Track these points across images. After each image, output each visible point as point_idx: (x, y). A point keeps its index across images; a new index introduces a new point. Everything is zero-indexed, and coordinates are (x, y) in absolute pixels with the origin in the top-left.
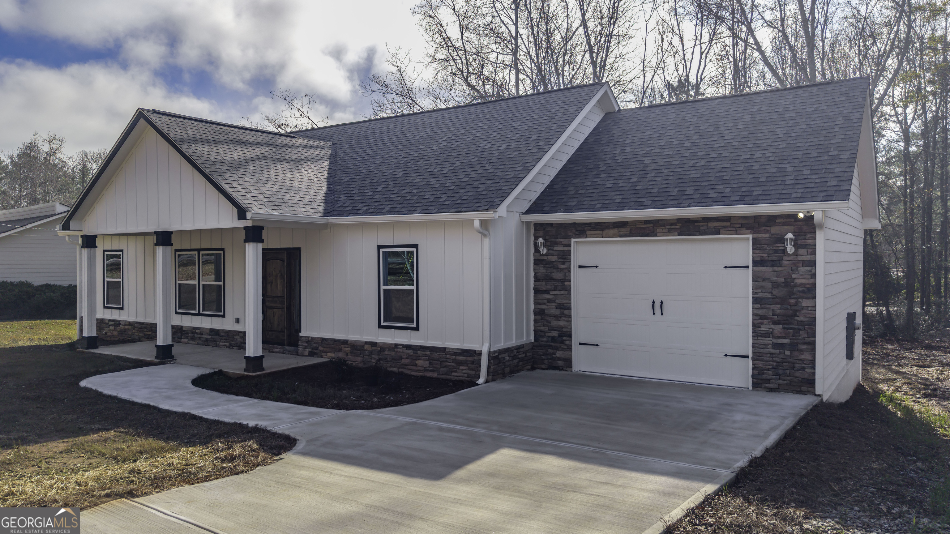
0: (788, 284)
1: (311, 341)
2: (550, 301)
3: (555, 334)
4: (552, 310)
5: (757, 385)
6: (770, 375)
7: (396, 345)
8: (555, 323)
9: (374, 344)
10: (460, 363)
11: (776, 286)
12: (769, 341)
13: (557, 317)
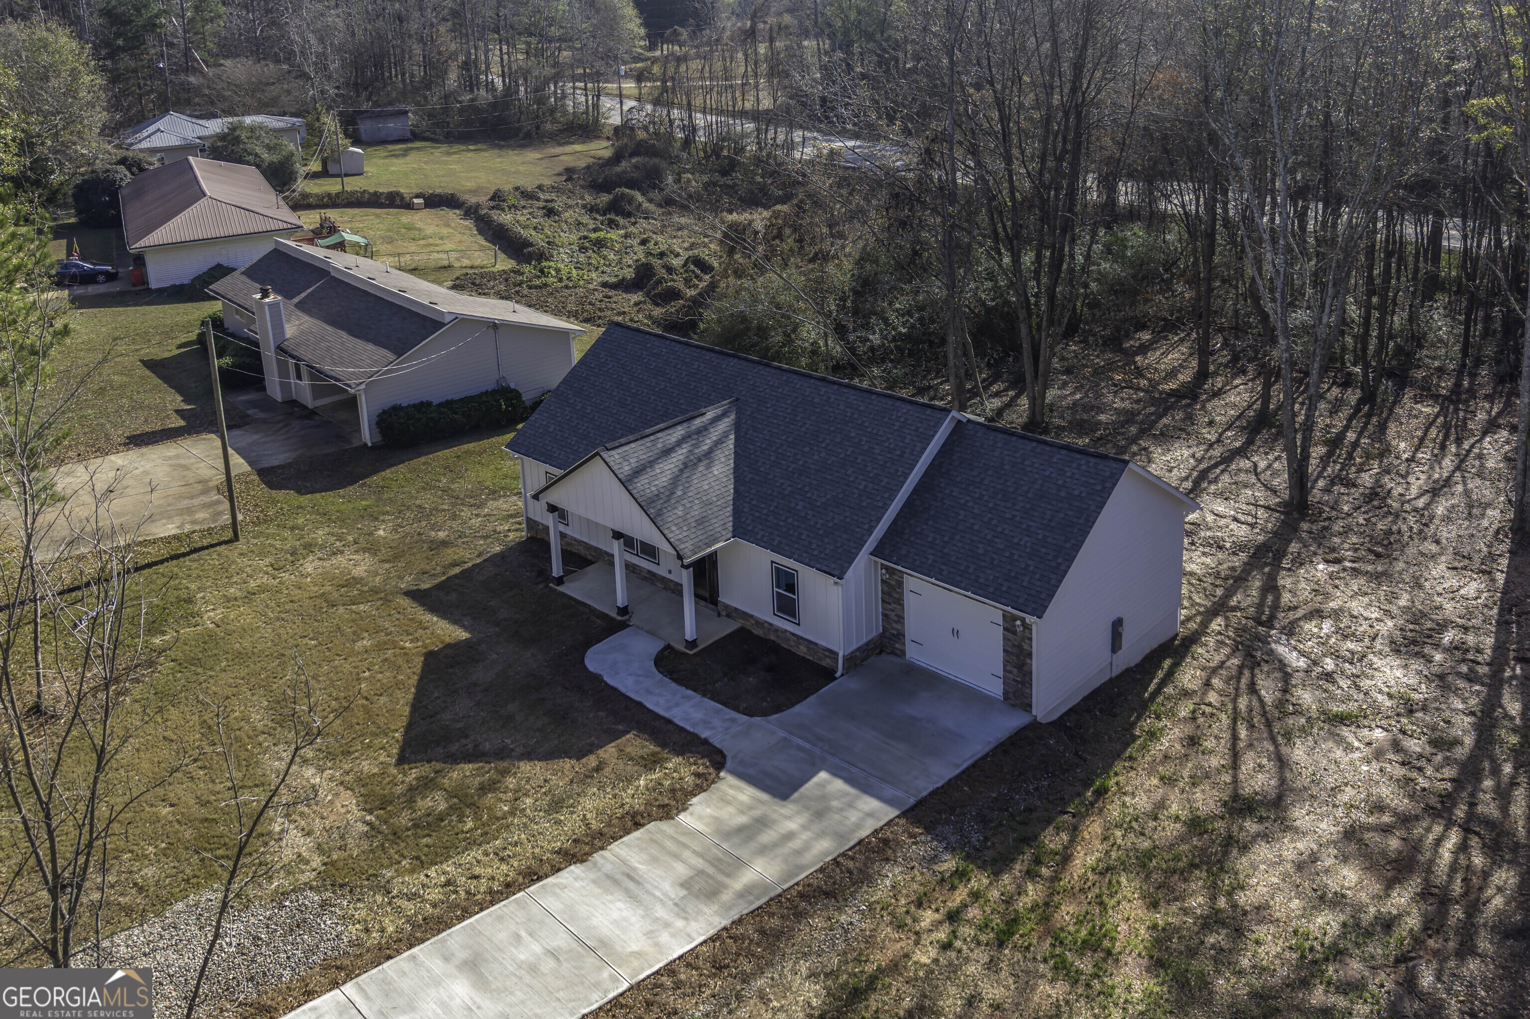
0: (1020, 647)
1: (727, 607)
2: (891, 610)
3: (895, 632)
4: (892, 615)
5: (1006, 697)
6: (1011, 695)
7: (786, 631)
8: (894, 625)
9: (771, 625)
10: (826, 656)
11: (1014, 646)
12: (1011, 676)
13: (896, 622)
